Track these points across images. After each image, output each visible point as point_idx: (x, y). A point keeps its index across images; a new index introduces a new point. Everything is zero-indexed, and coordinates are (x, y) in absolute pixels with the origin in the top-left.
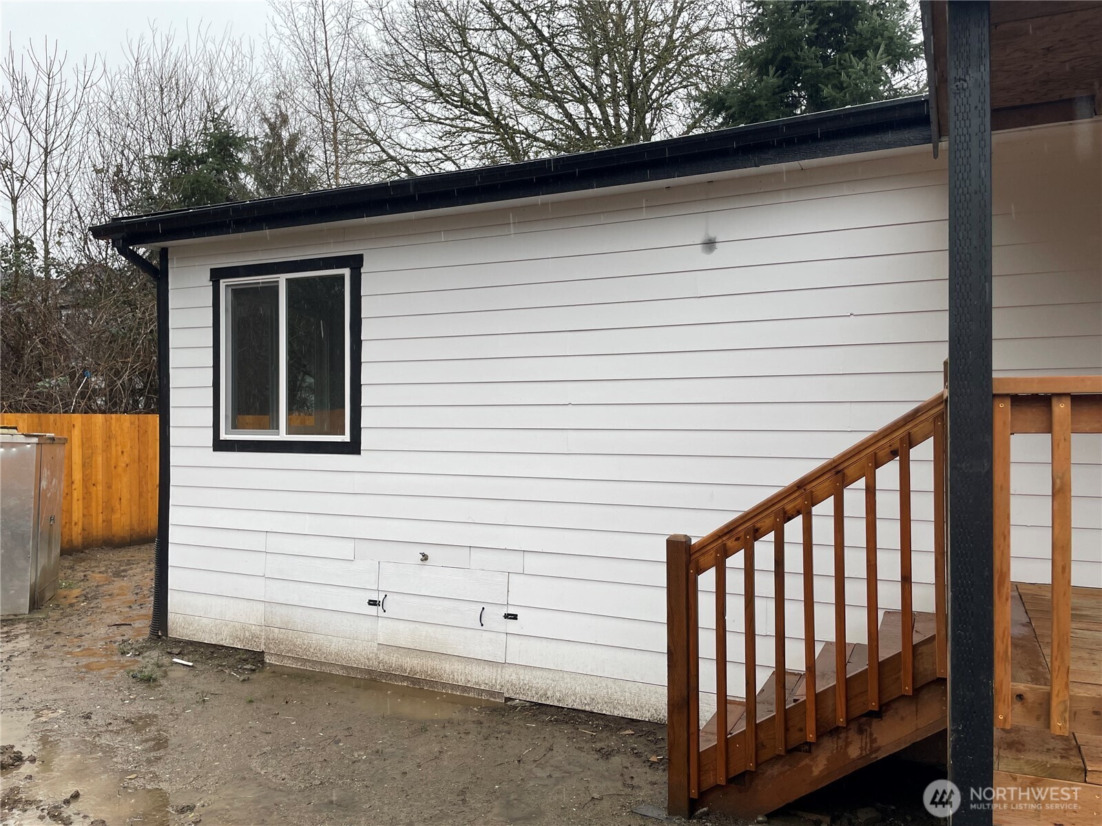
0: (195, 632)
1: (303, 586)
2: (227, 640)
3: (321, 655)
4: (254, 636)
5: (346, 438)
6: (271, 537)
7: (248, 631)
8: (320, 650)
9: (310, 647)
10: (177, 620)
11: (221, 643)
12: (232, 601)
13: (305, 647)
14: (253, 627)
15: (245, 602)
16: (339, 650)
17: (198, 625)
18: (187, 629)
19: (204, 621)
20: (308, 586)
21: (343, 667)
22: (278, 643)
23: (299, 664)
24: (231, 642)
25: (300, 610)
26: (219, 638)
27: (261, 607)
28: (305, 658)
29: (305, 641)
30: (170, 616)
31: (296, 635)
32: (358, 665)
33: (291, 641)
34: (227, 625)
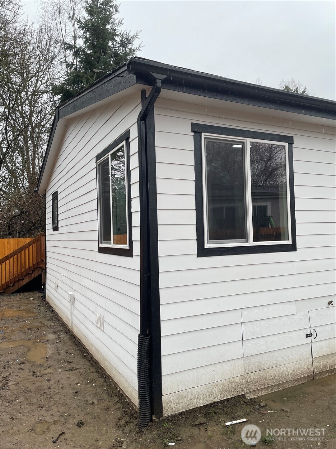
0: (190, 402)
1: (267, 339)
2: (219, 396)
3: (283, 378)
4: (239, 385)
5: (290, 242)
6: (244, 312)
7: (234, 383)
8: (281, 375)
9: (276, 376)
10: (171, 399)
11: (214, 400)
12: (218, 366)
13: (272, 378)
14: (237, 378)
15: (229, 363)
16: (292, 371)
17: (192, 395)
18: (182, 402)
19: (197, 389)
20: (271, 338)
21: (296, 380)
22: (253, 382)
23: (270, 390)
24: (222, 396)
25: (267, 355)
26: (212, 398)
27: (241, 362)
28: (273, 384)
29: (272, 374)
30: (165, 399)
31: (266, 372)
32: (304, 375)
33: (263, 378)
34: (217, 386)
